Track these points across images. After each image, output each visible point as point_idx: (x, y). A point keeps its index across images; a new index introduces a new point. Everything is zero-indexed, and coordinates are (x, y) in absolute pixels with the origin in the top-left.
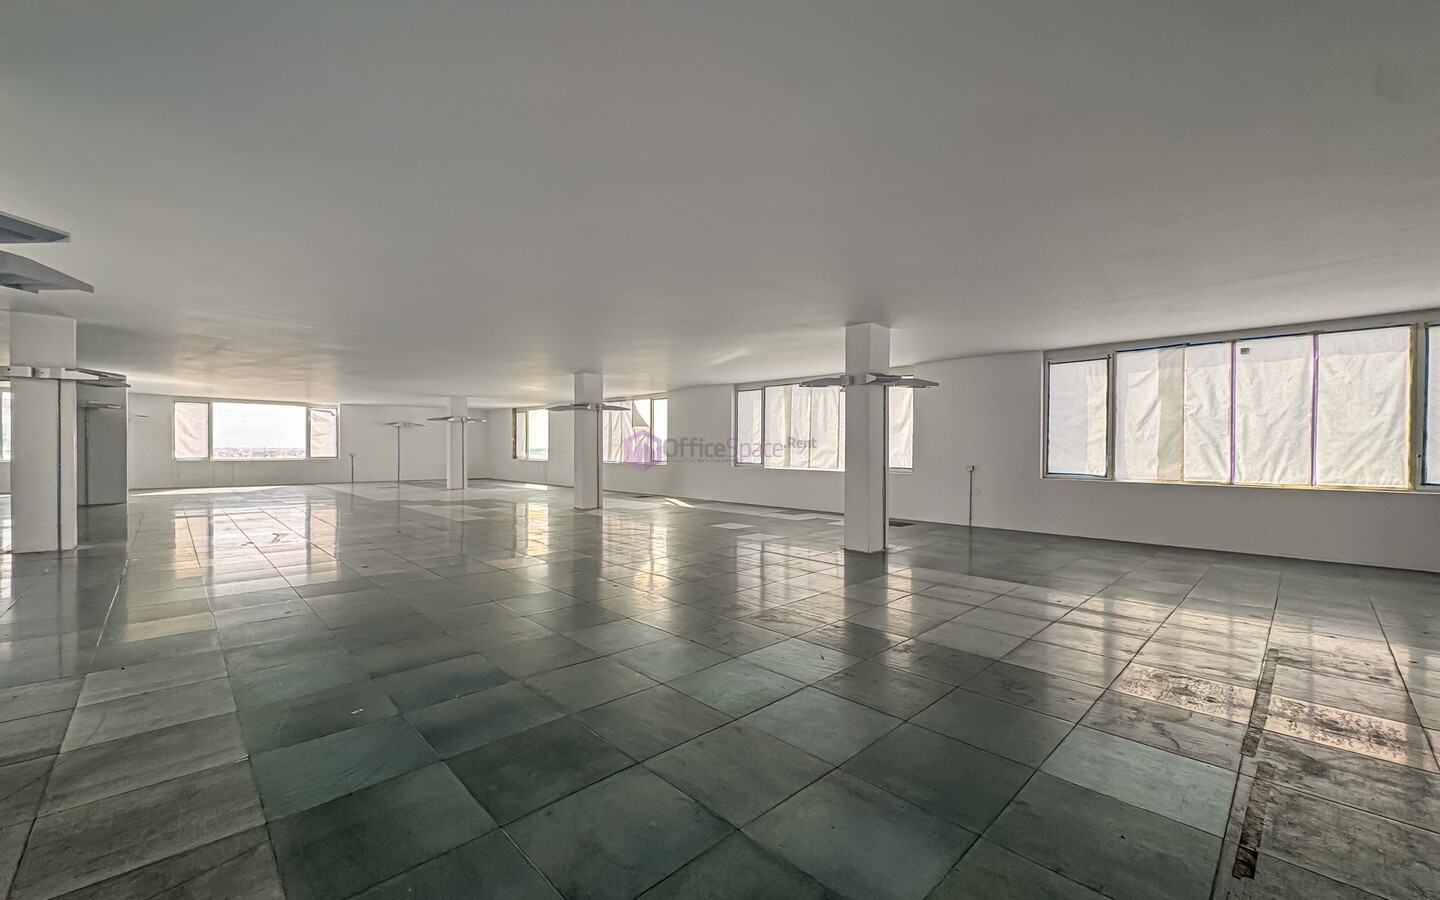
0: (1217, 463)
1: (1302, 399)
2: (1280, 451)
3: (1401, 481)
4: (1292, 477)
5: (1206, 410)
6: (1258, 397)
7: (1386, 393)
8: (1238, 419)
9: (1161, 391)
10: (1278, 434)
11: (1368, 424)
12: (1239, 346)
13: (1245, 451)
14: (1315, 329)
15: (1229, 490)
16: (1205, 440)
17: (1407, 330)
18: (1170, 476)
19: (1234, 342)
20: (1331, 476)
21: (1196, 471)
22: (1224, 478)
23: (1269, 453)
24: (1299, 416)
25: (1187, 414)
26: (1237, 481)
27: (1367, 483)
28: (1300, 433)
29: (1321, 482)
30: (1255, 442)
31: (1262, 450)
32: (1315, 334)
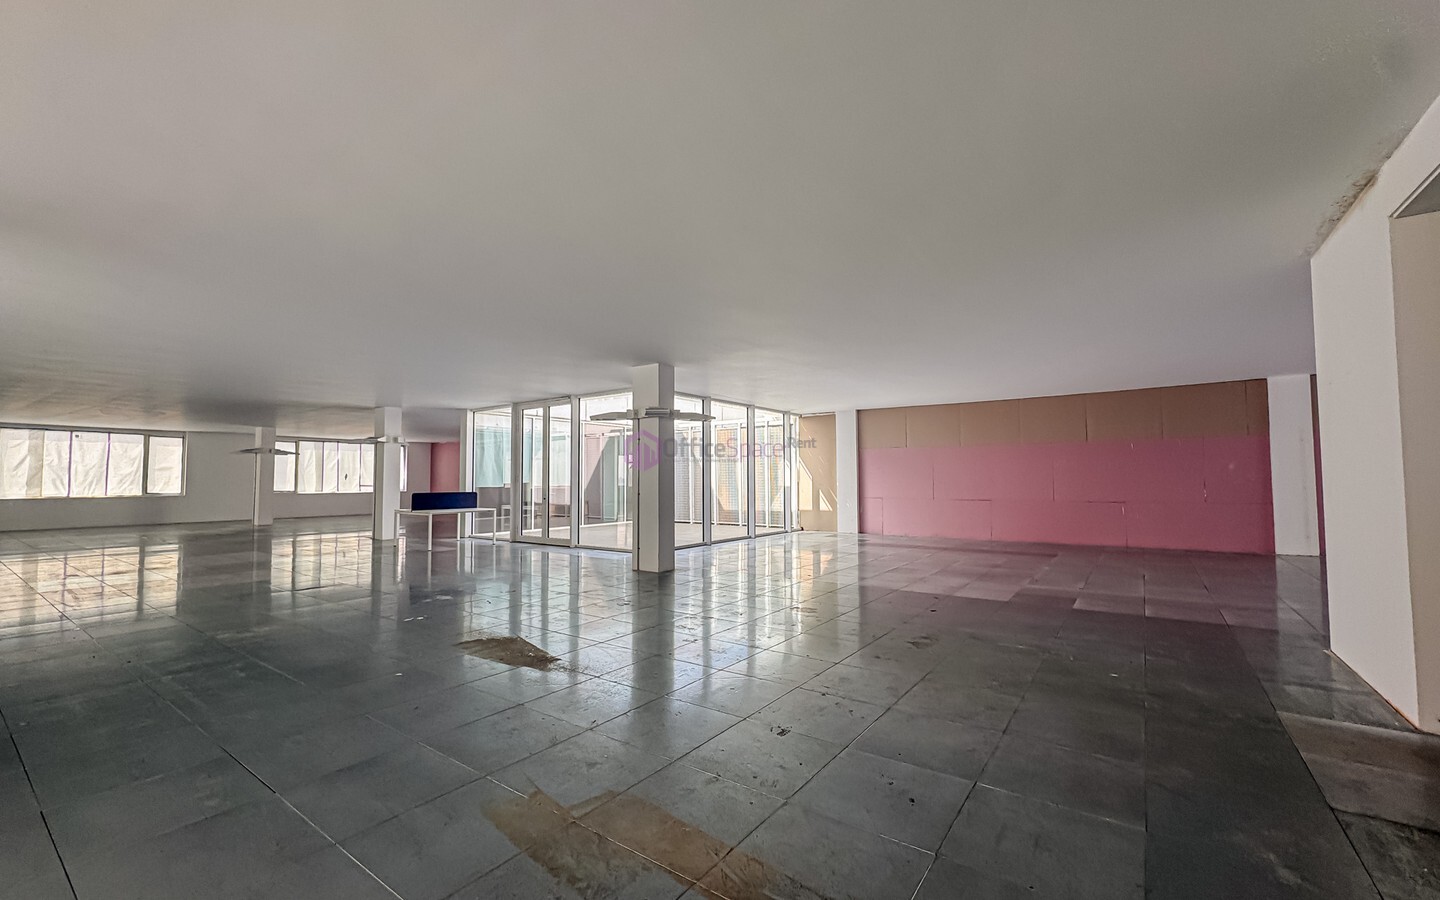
0: (61, 487)
1: (102, 460)
2: (92, 482)
3: (138, 492)
4: (98, 493)
5: (56, 461)
6: (83, 457)
7: (135, 459)
8: (73, 467)
9: (29, 451)
10: (91, 474)
11: (129, 470)
12: (74, 434)
13: (76, 481)
14: (109, 431)
15: (67, 500)
16: (55, 476)
17: (142, 437)
18: (34, 494)
19: (72, 432)
20: (114, 491)
21: (49, 491)
22: (64, 494)
23: (87, 482)
24: (101, 467)
25: (45, 463)
26: (71, 496)
27: (127, 494)
28: (101, 475)
29: (109, 495)
30: (81, 478)
31: (85, 481)
32: (109, 433)
